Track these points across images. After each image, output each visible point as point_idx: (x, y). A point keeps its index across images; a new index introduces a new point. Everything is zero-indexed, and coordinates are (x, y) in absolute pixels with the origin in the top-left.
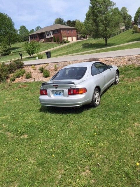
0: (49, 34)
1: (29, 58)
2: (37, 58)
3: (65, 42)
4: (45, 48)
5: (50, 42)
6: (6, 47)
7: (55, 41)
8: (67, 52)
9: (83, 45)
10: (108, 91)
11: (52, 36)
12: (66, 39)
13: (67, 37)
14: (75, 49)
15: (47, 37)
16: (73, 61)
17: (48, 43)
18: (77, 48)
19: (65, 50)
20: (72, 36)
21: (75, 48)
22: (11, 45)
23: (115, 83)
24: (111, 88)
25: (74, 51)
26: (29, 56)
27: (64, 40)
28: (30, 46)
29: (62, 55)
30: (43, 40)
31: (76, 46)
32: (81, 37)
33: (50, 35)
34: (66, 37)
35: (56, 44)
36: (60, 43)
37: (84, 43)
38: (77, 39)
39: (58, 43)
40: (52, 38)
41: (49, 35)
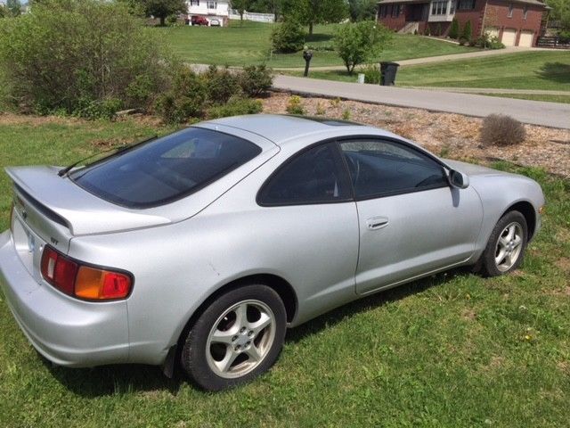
0: (439, 10)
1: (341, 73)
2: (362, 77)
3: (485, 45)
4: (409, 51)
5: (437, 35)
6: (294, 30)
7: (453, 37)
8: (475, 78)
9: (549, 66)
10: (410, 300)
11: (449, 18)
12: (492, 34)
13: (502, 29)
14: (510, 75)
15: (432, 18)
16: (430, 111)
17: (430, 37)
18: (519, 74)
19: (474, 72)
20: (519, 29)
21: (509, 72)
22: (314, 27)
23: (482, 267)
24: (434, 290)
25: (502, 80)
26: (344, 68)
27: (485, 37)
28: (357, 35)
29: (452, 86)
30: (415, 27)
31: (521, 65)
32: (555, 39)
33: (445, 12)
34: (496, 28)
35: (453, 46)
36: (467, 44)
37: (553, 62)
38: (537, 43)
39: (462, 44)
40: (446, 24)
41: (439, 13)
